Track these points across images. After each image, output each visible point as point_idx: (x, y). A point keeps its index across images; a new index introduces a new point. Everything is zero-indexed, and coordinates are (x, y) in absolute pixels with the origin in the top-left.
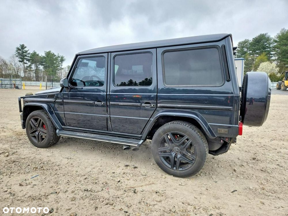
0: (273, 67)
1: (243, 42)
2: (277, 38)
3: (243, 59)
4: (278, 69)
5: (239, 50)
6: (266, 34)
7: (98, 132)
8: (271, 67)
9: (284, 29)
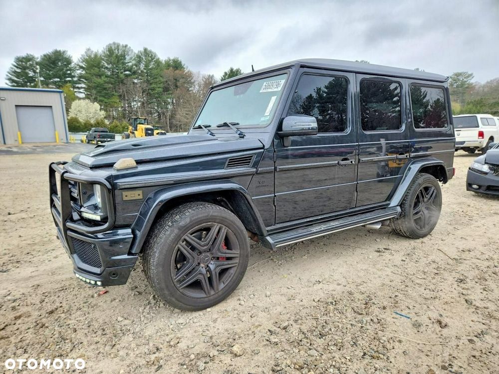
0: (96, 110)
1: (23, 58)
2: (82, 62)
3: (62, 92)
4: (103, 112)
5: (19, 72)
6: (64, 52)
7: (330, 217)
8: (94, 110)
9: (89, 50)
